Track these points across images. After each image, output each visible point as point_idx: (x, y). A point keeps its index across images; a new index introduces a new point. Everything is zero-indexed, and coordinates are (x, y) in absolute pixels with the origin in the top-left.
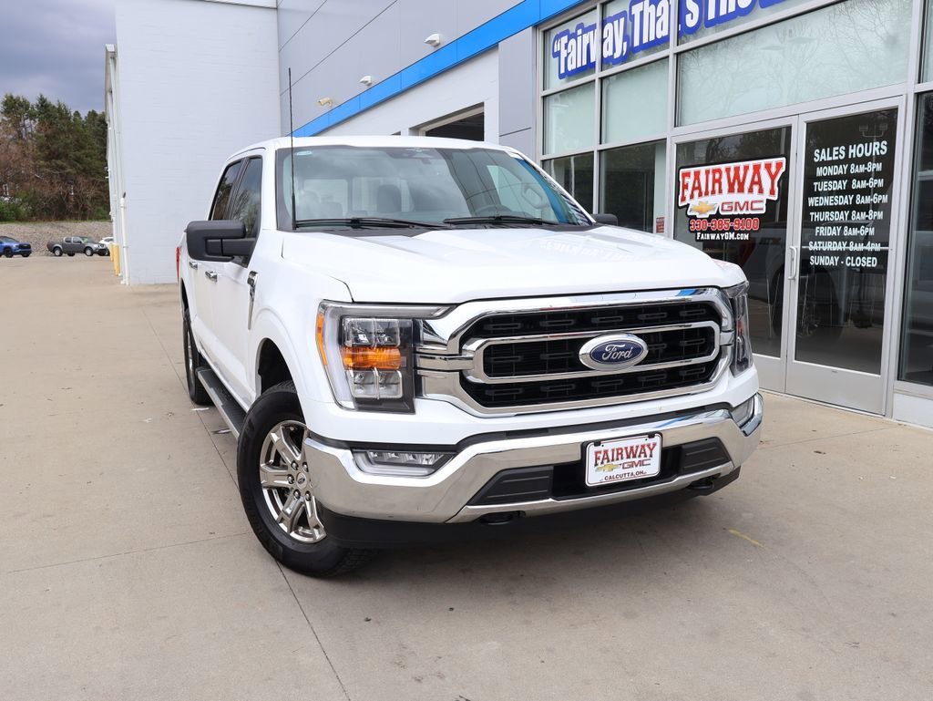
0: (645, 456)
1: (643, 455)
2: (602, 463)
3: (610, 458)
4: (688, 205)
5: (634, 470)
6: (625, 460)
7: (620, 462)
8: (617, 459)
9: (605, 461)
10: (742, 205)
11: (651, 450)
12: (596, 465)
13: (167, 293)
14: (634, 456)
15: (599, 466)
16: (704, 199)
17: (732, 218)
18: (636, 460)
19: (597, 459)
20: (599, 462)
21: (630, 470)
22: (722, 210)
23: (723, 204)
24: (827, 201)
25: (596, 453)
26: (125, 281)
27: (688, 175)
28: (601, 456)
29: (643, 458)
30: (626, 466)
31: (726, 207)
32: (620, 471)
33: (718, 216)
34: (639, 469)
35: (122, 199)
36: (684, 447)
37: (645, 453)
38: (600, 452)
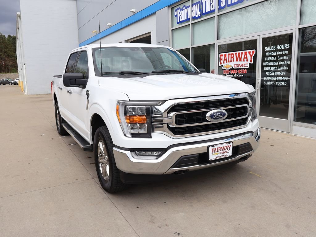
0: (228, 150)
1: (227, 149)
2: (214, 152)
3: (217, 151)
4: (223, 65)
5: (224, 154)
6: (221, 151)
7: (220, 152)
8: (219, 151)
9: (215, 152)
10: (241, 65)
11: (229, 148)
12: (212, 153)
13: (41, 97)
14: (224, 150)
15: (213, 153)
16: (228, 63)
17: (238, 69)
18: (225, 151)
19: (213, 151)
20: (213, 152)
21: (223, 155)
22: (234, 67)
23: (234, 65)
24: (270, 64)
25: (212, 149)
26: (26, 93)
27: (222, 55)
28: (214, 150)
29: (227, 150)
30: (221, 153)
31: (235, 66)
32: (220, 155)
33: (233, 69)
34: (226, 154)
35: (24, 65)
36: (239, 146)
37: (227, 148)
38: (213, 149)
